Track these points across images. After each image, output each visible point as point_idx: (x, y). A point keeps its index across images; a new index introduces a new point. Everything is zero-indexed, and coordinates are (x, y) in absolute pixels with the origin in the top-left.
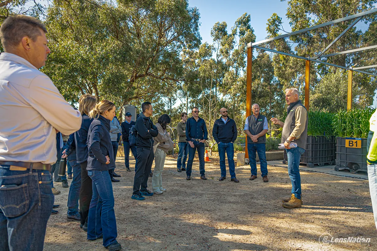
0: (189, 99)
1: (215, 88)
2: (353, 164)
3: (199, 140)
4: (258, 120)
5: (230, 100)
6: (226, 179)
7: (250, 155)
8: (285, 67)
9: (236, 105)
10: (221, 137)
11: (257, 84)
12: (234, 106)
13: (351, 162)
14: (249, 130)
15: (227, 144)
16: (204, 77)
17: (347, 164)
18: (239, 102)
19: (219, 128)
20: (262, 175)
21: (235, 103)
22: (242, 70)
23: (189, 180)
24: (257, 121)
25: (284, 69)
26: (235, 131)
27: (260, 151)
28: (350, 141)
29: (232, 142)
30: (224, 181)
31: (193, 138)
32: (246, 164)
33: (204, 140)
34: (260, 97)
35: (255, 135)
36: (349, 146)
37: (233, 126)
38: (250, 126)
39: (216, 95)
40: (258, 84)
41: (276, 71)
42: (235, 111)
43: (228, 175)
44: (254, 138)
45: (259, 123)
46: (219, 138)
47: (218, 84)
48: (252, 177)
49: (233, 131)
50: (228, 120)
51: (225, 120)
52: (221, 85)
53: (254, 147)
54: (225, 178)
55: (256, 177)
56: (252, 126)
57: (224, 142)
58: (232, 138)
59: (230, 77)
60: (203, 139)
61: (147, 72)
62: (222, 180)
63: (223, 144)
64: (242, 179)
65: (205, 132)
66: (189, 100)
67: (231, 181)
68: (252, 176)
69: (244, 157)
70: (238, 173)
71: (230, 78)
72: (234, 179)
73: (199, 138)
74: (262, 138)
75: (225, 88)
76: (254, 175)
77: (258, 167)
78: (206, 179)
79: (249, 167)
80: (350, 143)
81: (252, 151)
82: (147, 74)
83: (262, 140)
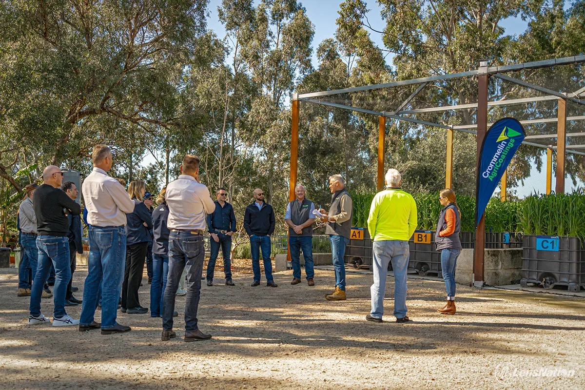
0: (172, 152)
1: (231, 131)
2: (422, 264)
3: (226, 231)
4: (303, 206)
5: (262, 158)
6: (261, 286)
7: (292, 252)
8: (373, 98)
9: (275, 168)
10: (254, 228)
11: (320, 126)
12: (271, 171)
13: (420, 262)
14: (292, 220)
15: (262, 237)
16: (209, 106)
17: (416, 264)
18: (281, 163)
19: (252, 217)
20: (307, 278)
21: (273, 165)
22: (288, 94)
23: (211, 285)
24: (302, 208)
25: (371, 101)
26: (272, 221)
27: (305, 247)
28: (419, 235)
29: (268, 235)
30: (258, 286)
31: (217, 228)
32: (288, 269)
33: (232, 232)
34: (324, 154)
35: (298, 225)
36: (418, 241)
37: (270, 213)
38: (293, 214)
39: (233, 145)
40: (322, 127)
41: (356, 104)
42: (274, 181)
43: (264, 281)
44: (298, 229)
45: (304, 210)
46: (252, 229)
47: (237, 123)
48: (295, 281)
49: (270, 219)
50: (263, 205)
51: (259, 205)
52: (243, 125)
53: (297, 241)
54: (259, 284)
55: (299, 282)
56: (294, 214)
57: (258, 234)
58: (268, 230)
59: (264, 109)
60: (230, 231)
61: (102, 104)
62: (255, 285)
63: (257, 237)
64: (282, 284)
65: (233, 221)
66: (171, 155)
67: (267, 286)
68: (294, 279)
69: (286, 259)
70: (276, 279)
71: (264, 112)
72: (271, 284)
73: (225, 230)
74: (308, 229)
75: (252, 133)
76: (296, 278)
77: (303, 271)
78: (234, 285)
79: (291, 272)
80: (419, 238)
81: (294, 247)
82: (103, 109)
83: (308, 232)
